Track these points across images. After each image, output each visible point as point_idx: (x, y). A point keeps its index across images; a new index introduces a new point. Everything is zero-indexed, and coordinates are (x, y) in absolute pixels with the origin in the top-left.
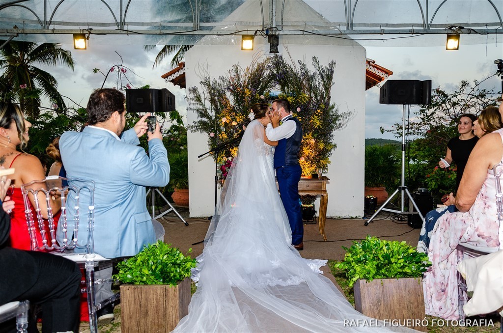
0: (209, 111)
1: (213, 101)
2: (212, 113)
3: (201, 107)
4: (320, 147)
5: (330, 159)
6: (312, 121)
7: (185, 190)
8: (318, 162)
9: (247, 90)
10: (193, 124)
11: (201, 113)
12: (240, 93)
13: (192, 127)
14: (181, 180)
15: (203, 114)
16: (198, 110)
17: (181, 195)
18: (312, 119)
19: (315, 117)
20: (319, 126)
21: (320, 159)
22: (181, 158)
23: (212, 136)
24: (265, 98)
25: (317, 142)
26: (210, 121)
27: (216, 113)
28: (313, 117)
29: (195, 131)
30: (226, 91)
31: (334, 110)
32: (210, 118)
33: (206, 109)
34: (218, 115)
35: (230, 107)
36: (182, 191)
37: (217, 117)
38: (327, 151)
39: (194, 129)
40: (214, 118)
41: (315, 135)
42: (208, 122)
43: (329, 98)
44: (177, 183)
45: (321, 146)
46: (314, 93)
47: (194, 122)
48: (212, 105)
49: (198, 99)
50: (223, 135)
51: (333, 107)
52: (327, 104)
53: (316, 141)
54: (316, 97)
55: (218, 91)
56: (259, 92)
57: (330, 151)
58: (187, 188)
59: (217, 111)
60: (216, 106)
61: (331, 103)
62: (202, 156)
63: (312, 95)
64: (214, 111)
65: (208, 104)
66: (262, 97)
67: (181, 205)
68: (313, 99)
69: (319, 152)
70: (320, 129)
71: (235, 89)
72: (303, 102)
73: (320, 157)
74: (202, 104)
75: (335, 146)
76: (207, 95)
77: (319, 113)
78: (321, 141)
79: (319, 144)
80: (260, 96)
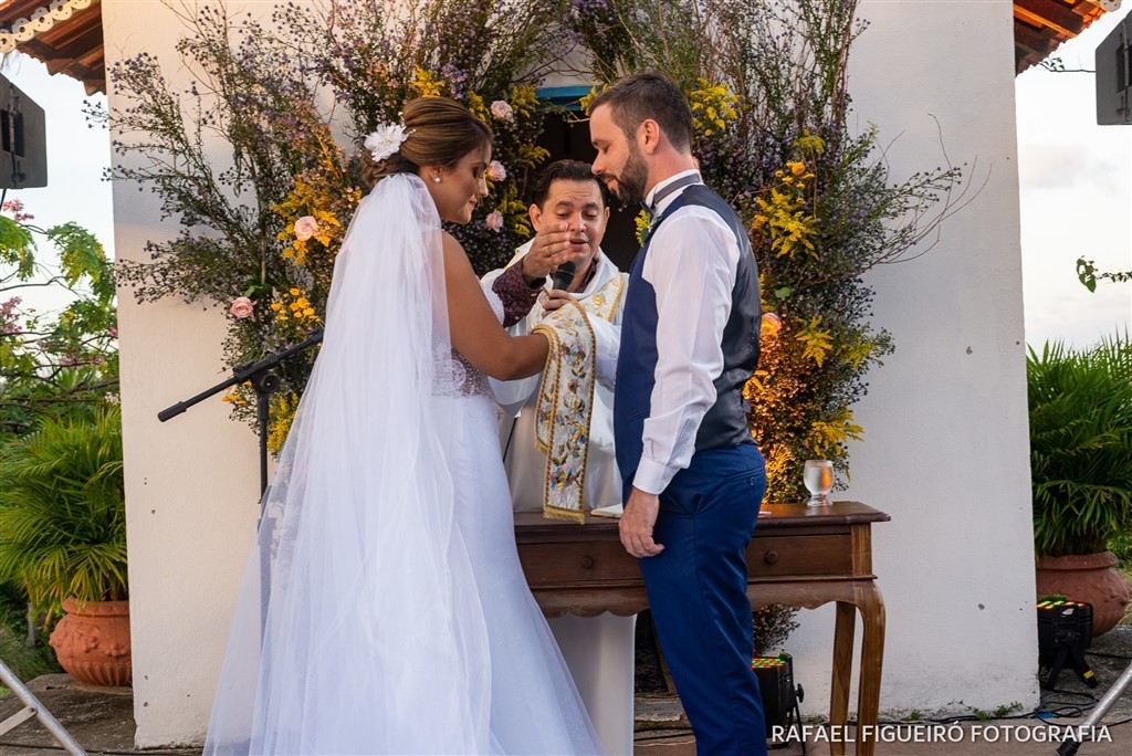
0: (226, 190)
1: (243, 136)
2: (243, 200)
3: (181, 164)
4: (808, 353)
5: (859, 412)
6: (762, 219)
7: (115, 607)
8: (798, 431)
9: (423, 75)
10: (146, 258)
11: (185, 197)
12: (384, 89)
13: (140, 273)
14: (92, 554)
15: (198, 202)
16: (166, 181)
17: (96, 632)
18: (763, 213)
19: (778, 198)
20: (798, 245)
21: (811, 416)
22: (97, 443)
23: (243, 314)
24: (518, 116)
25: (790, 330)
26: (236, 242)
27: (263, 197)
28: (768, 198)
29: (156, 294)
30: (312, 81)
31: (868, 163)
32: (233, 226)
33: (208, 178)
34: (273, 206)
35: (335, 163)
36: (102, 612)
37: (265, 220)
38: (846, 372)
39: (149, 279)
40: (252, 220)
41: (783, 293)
42: (225, 244)
43: (842, 102)
44: (71, 574)
45: (816, 345)
46: (764, 82)
47: (150, 247)
48: (238, 155)
49: (167, 122)
50: (293, 306)
51: (861, 150)
52: (832, 134)
53: (786, 322)
54: (773, 101)
55: (271, 84)
56: (481, 84)
57: (863, 367)
58: (124, 596)
59: (268, 185)
60: (263, 162)
61: (854, 128)
62: (180, 408)
63: (752, 88)
64: (250, 186)
65: (217, 150)
66: (501, 110)
67: (96, 683)
68: (760, 112)
69: (802, 378)
70: (803, 256)
71: (359, 73)
72: (713, 126)
73: (810, 405)
74: (188, 150)
75: (884, 343)
76: (212, 100)
77: (797, 178)
78: (814, 323)
79: (802, 337)
80: (488, 105)
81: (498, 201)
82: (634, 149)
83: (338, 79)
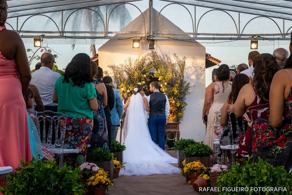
1: (116, 78)
2: (115, 85)
5: (184, 112)
8: (177, 114)
9: (136, 72)
18: (173, 89)
19: (175, 88)
20: (177, 93)
25: (176, 102)
27: (117, 85)
31: (186, 84)
34: (119, 86)
38: (182, 108)
41: (175, 99)
43: (183, 77)
48: (115, 80)
51: (186, 82)
52: (182, 80)
56: (142, 73)
57: (184, 107)
60: (118, 81)
61: (185, 80)
66: (145, 75)
69: (177, 108)
70: (178, 95)
72: (168, 79)
73: (178, 111)
75: (187, 104)
76: (113, 75)
77: (177, 86)
78: (178, 102)
79: (177, 104)
80: (143, 75)
81: (144, 86)
82: (152, 89)
83: (126, 71)
